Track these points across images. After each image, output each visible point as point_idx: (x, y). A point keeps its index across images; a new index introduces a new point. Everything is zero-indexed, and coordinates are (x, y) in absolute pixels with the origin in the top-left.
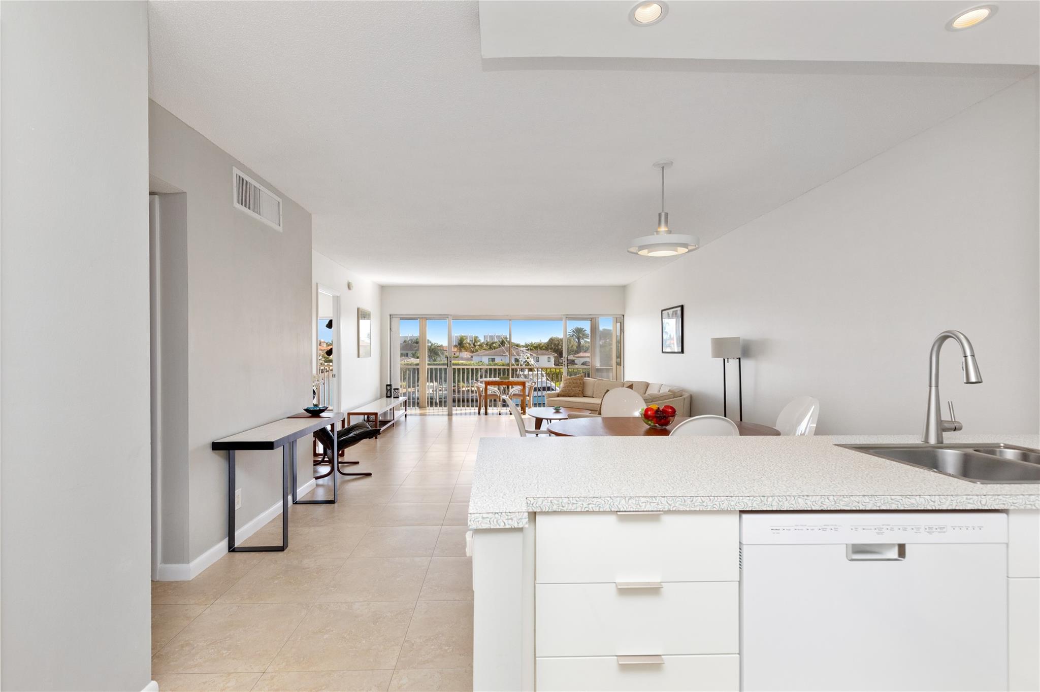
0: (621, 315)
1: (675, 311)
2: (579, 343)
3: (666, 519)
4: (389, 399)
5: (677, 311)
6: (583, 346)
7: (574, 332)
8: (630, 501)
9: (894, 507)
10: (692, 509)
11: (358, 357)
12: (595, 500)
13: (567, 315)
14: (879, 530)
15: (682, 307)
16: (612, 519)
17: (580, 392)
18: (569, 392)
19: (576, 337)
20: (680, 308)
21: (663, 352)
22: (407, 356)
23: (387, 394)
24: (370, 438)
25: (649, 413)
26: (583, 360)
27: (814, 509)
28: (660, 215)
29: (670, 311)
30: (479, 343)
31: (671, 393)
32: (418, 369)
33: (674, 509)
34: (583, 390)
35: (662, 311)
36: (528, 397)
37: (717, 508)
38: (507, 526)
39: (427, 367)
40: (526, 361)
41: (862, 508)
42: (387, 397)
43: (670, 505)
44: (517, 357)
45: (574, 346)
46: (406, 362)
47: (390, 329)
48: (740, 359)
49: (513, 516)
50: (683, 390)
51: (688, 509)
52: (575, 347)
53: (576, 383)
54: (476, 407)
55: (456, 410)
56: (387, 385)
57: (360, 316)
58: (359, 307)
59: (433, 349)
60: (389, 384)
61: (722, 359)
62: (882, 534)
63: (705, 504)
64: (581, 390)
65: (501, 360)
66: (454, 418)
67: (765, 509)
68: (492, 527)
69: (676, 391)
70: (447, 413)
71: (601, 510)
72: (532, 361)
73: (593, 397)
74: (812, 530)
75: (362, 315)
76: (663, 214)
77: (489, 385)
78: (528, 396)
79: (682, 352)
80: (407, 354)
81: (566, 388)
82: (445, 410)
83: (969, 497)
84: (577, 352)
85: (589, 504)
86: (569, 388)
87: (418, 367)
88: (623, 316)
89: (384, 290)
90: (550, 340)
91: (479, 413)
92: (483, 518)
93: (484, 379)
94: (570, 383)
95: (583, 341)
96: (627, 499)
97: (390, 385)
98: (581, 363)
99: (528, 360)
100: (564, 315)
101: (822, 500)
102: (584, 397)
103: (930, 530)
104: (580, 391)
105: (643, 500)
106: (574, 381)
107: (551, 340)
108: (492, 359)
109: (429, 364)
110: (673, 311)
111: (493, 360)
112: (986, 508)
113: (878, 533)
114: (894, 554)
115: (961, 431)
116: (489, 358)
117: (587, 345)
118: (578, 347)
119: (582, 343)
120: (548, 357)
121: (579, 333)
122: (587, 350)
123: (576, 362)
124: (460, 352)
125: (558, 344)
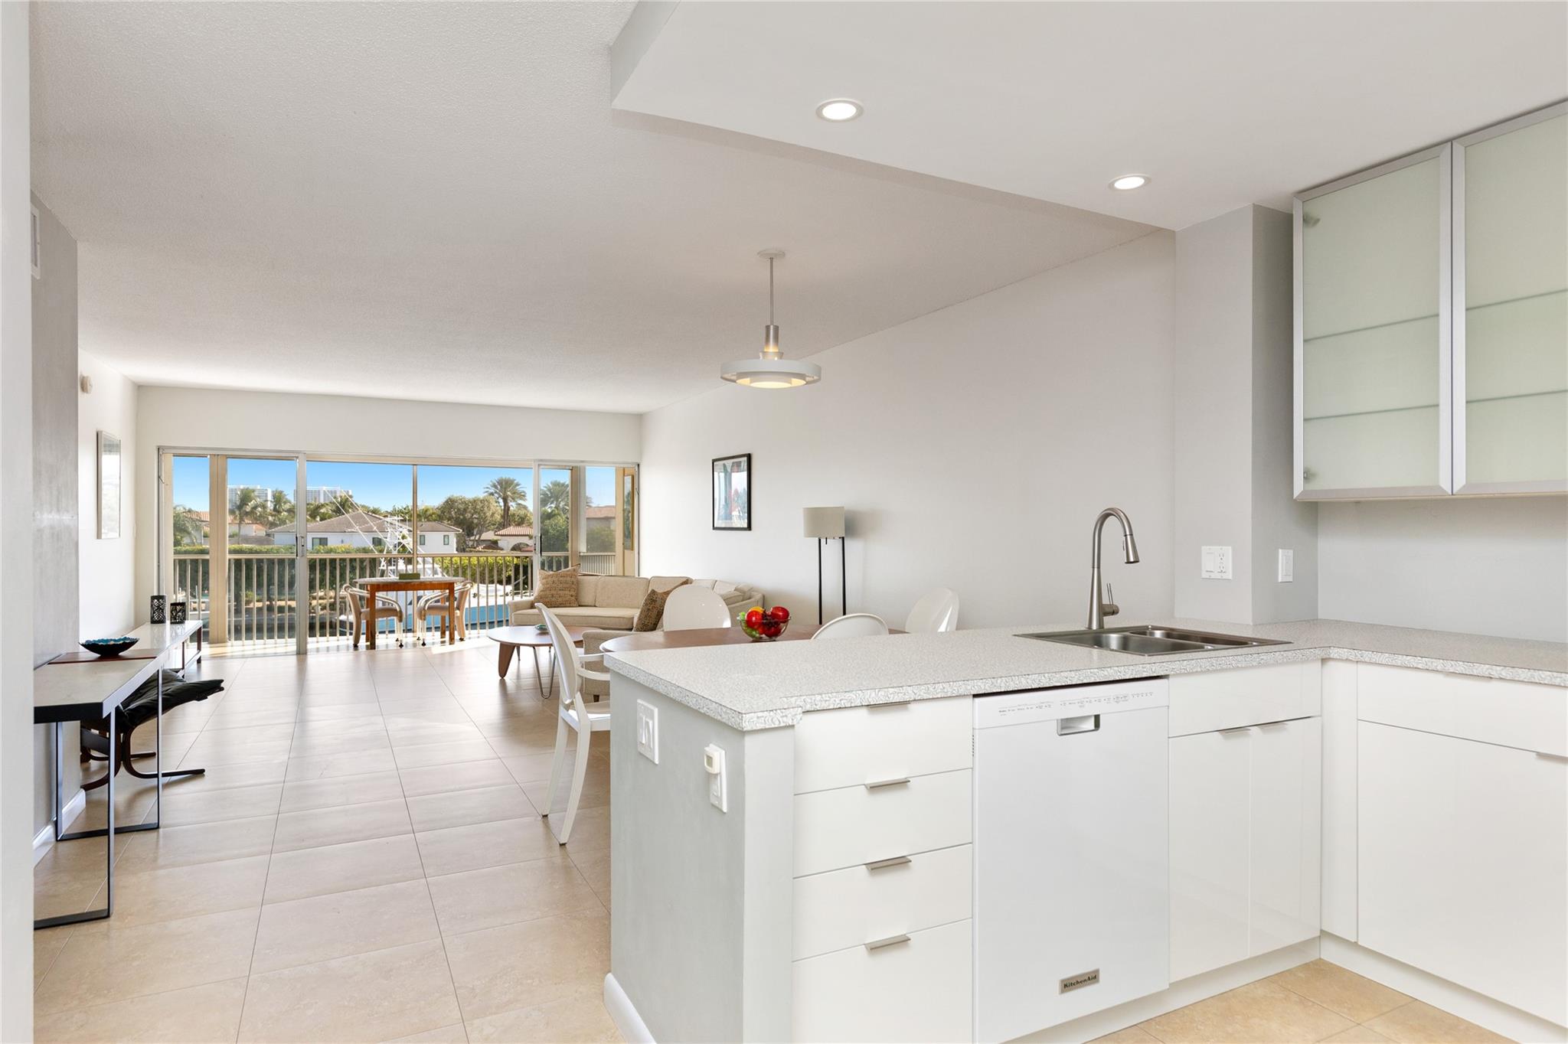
0: (633, 463)
1: (736, 462)
2: (507, 508)
3: (912, 706)
4: (157, 627)
5: (740, 462)
6: (514, 515)
7: (495, 486)
8: (880, 693)
9: (1092, 680)
10: (935, 697)
11: (99, 536)
12: (847, 695)
13: (541, 460)
14: (1081, 704)
15: (749, 457)
16: (864, 712)
17: (573, 598)
18: (554, 599)
19: (500, 496)
20: (746, 459)
21: (714, 528)
23: (152, 617)
24: (199, 700)
25: (754, 619)
26: (514, 541)
27: (1033, 687)
28: (768, 328)
29: (729, 463)
30: (287, 506)
31: (739, 594)
32: (206, 562)
33: (919, 698)
34: (577, 594)
35: (714, 461)
36: (458, 611)
37: (955, 693)
38: (782, 725)
39: (228, 556)
40: (400, 543)
41: (1069, 683)
42: (153, 622)
43: (915, 694)
44: (381, 536)
45: (496, 515)
47: (159, 477)
48: (843, 538)
49: (787, 712)
50: (751, 589)
51: (931, 697)
52: (499, 517)
53: (566, 583)
54: (351, 634)
55: (313, 643)
56: (153, 598)
57: (102, 448)
58: (101, 428)
60: (156, 594)
61: (817, 539)
62: (1083, 706)
63: (945, 690)
64: (574, 593)
65: (342, 542)
66: (311, 659)
67: (995, 691)
68: (767, 727)
69: (746, 589)
70: (294, 648)
71: (853, 705)
72: (409, 543)
73: (595, 606)
74: (1031, 708)
75: (102, 445)
76: (772, 327)
77: (379, 591)
78: (458, 608)
79: (749, 528)
81: (548, 592)
82: (290, 644)
83: (1144, 666)
84: (503, 526)
85: (841, 700)
86: (553, 592)
87: (207, 557)
88: (638, 465)
89: (141, 390)
90: (447, 502)
91: (356, 646)
92: (758, 717)
93: (367, 580)
94: (554, 582)
95: (513, 504)
96: (877, 690)
97: (160, 597)
98: (511, 547)
99: (404, 542)
100: (535, 461)
101: (1040, 678)
102: (580, 606)
103: (1117, 699)
104: (572, 596)
105: (891, 690)
106: (561, 579)
107: (450, 503)
108: (320, 539)
109: (231, 552)
110: (733, 463)
111: (323, 541)
112: (1155, 675)
113: (1081, 706)
114: (1091, 725)
115: (1118, 614)
116: (313, 538)
117: (522, 512)
118: (503, 517)
119: (511, 508)
120: (444, 536)
121: (506, 489)
122: (522, 521)
123: (500, 544)
124: (240, 524)
125: (465, 510)
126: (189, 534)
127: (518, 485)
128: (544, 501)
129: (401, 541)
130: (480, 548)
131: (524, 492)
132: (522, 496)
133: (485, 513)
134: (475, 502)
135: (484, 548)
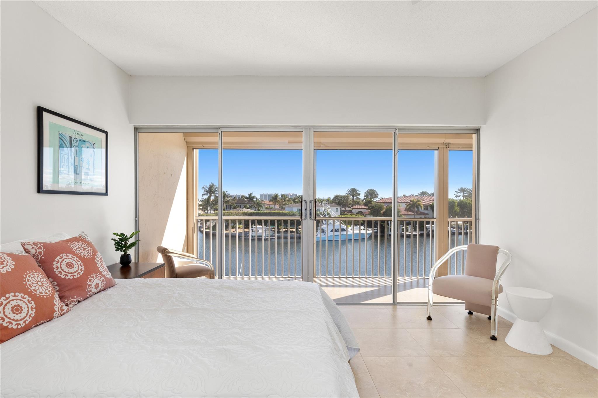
2: (353, 199)
6: (355, 201)
7: (350, 192)
19: (351, 195)
22: (240, 207)
26: (358, 210)
30: (287, 199)
45: (351, 201)
46: (241, 212)
52: (352, 202)
59: (258, 203)
80: (240, 206)
84: (352, 205)
90: (335, 197)
95: (355, 197)
98: (356, 212)
107: (337, 197)
108: (299, 209)
116: (297, 209)
117: (358, 200)
119: (355, 199)
120: (336, 208)
121: (354, 192)
122: (358, 203)
123: (353, 211)
124: (275, 205)
125: (341, 200)
126: (262, 207)
127: (358, 191)
128: (366, 196)
129: (327, 210)
130: (346, 213)
131: (360, 193)
132: (359, 195)
133: (348, 201)
134: (344, 197)
135: (348, 213)
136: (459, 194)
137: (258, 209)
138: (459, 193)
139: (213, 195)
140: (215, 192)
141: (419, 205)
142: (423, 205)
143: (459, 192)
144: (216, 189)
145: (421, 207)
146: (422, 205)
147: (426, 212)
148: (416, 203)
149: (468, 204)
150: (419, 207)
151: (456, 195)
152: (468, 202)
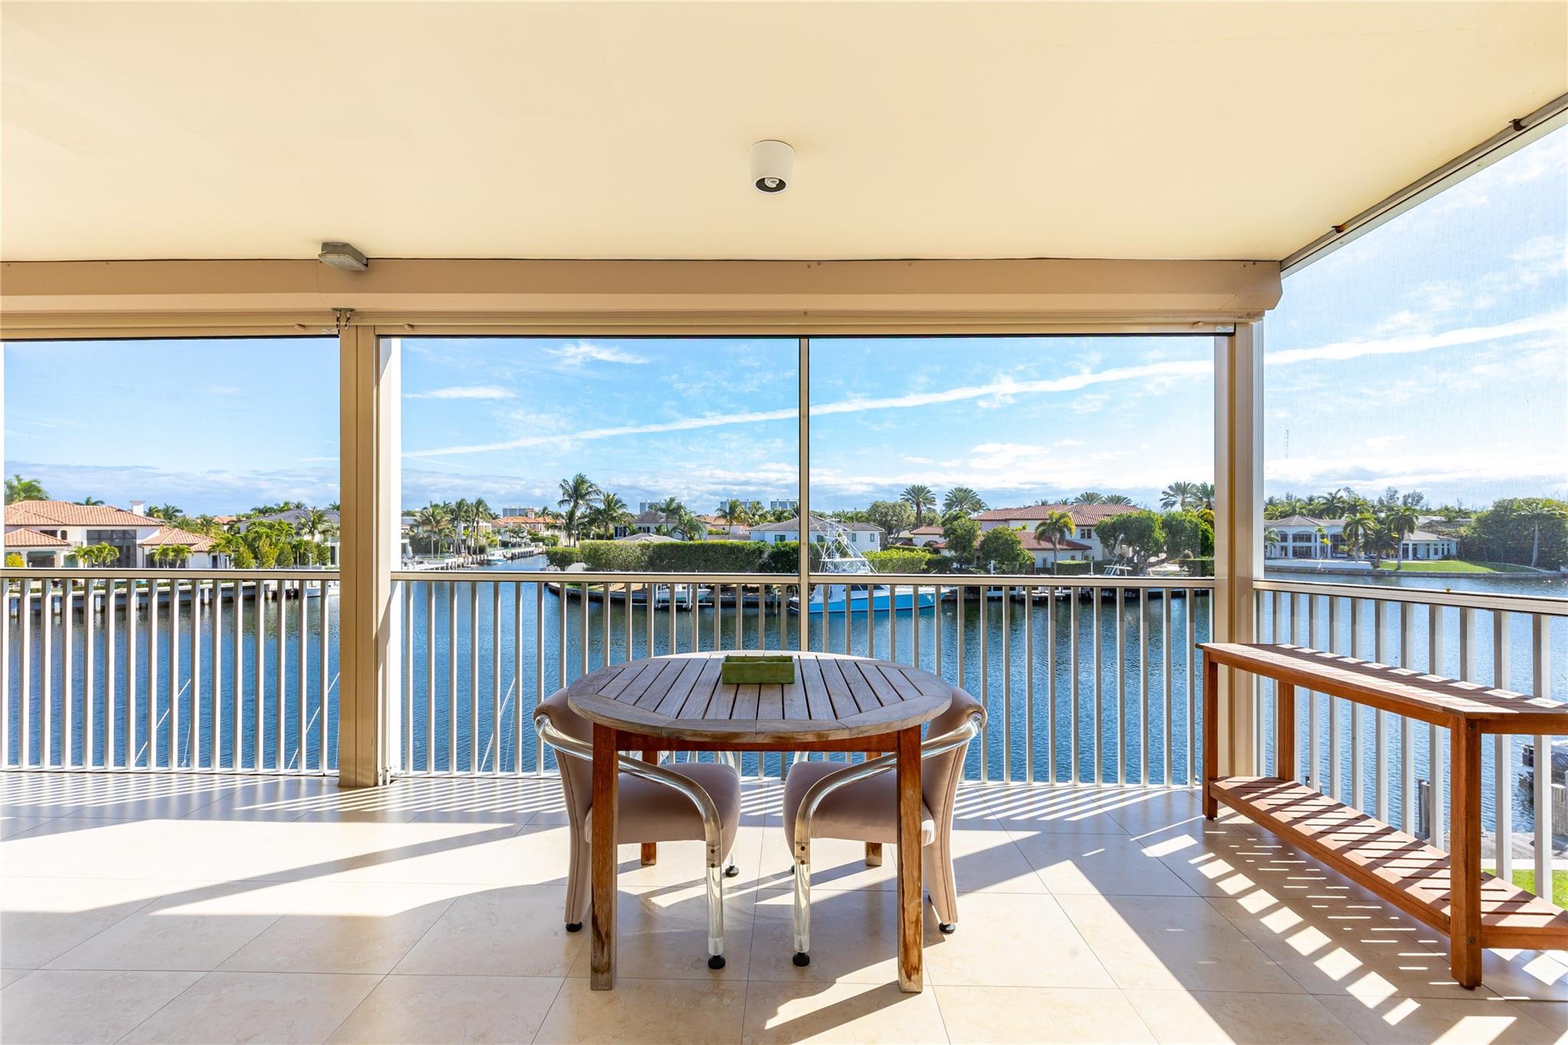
2: (919, 512)
6: (925, 517)
7: (909, 494)
19: (914, 502)
22: (649, 531)
26: (927, 539)
30: (760, 513)
40: (837, 540)
44: (822, 534)
45: (911, 517)
46: (643, 542)
52: (913, 519)
59: (688, 521)
72: (845, 540)
80: (649, 528)
84: (916, 526)
90: (873, 506)
95: (924, 508)
98: (923, 543)
107: (875, 508)
108: (781, 536)
111: (782, 538)
116: (776, 536)
117: (931, 515)
118: (916, 519)
119: (923, 512)
120: (871, 535)
121: (919, 495)
122: (931, 522)
123: (915, 541)
124: (731, 525)
125: (886, 514)
126: (700, 531)
127: (929, 492)
128: (949, 506)
129: (838, 538)
130: (898, 545)
131: (933, 498)
132: (932, 502)
133: (902, 516)
134: (893, 506)
135: (902, 544)
136: (1174, 499)
137: (689, 535)
138: (1173, 496)
139: (581, 502)
140: (587, 497)
141: (1066, 525)
142: (1077, 526)
143: (1173, 493)
144: (590, 490)
145: (1070, 530)
146: (1073, 527)
147: (1086, 542)
148: (1058, 520)
149: (1187, 525)
150: (1066, 530)
151: (1164, 501)
152: (1188, 518)
